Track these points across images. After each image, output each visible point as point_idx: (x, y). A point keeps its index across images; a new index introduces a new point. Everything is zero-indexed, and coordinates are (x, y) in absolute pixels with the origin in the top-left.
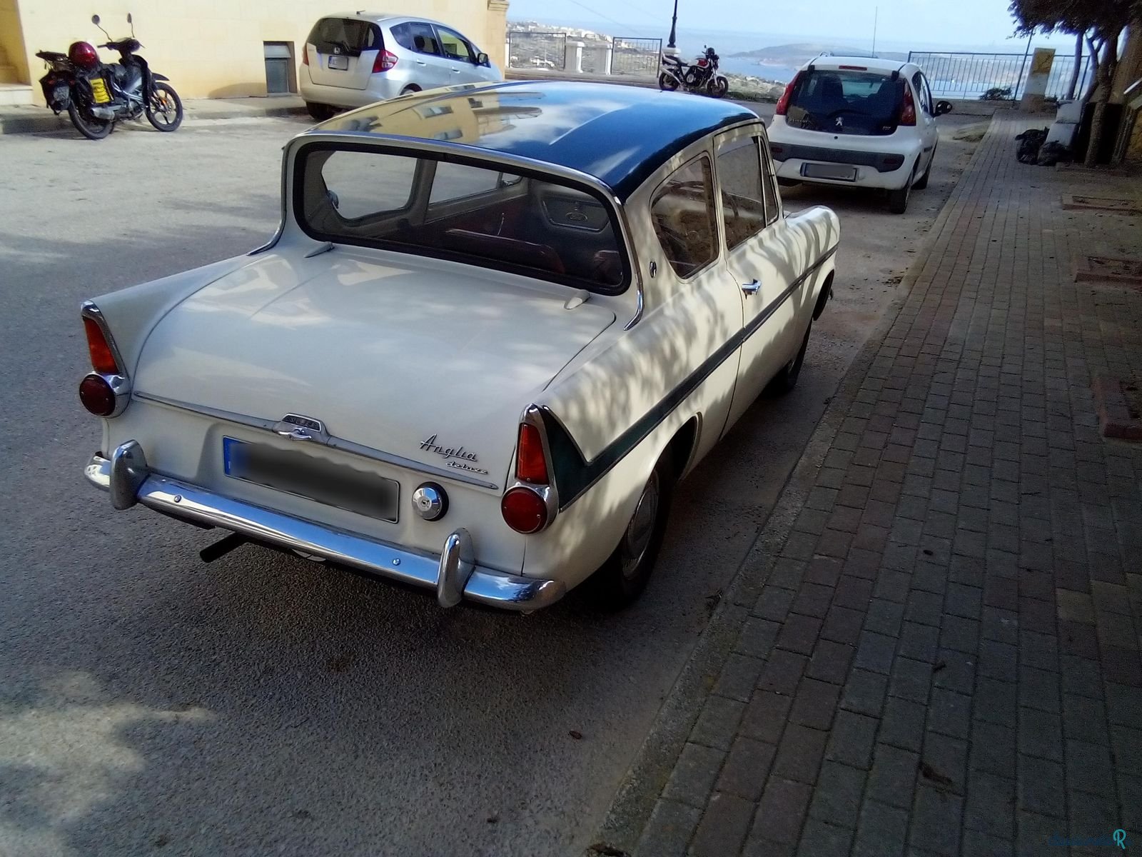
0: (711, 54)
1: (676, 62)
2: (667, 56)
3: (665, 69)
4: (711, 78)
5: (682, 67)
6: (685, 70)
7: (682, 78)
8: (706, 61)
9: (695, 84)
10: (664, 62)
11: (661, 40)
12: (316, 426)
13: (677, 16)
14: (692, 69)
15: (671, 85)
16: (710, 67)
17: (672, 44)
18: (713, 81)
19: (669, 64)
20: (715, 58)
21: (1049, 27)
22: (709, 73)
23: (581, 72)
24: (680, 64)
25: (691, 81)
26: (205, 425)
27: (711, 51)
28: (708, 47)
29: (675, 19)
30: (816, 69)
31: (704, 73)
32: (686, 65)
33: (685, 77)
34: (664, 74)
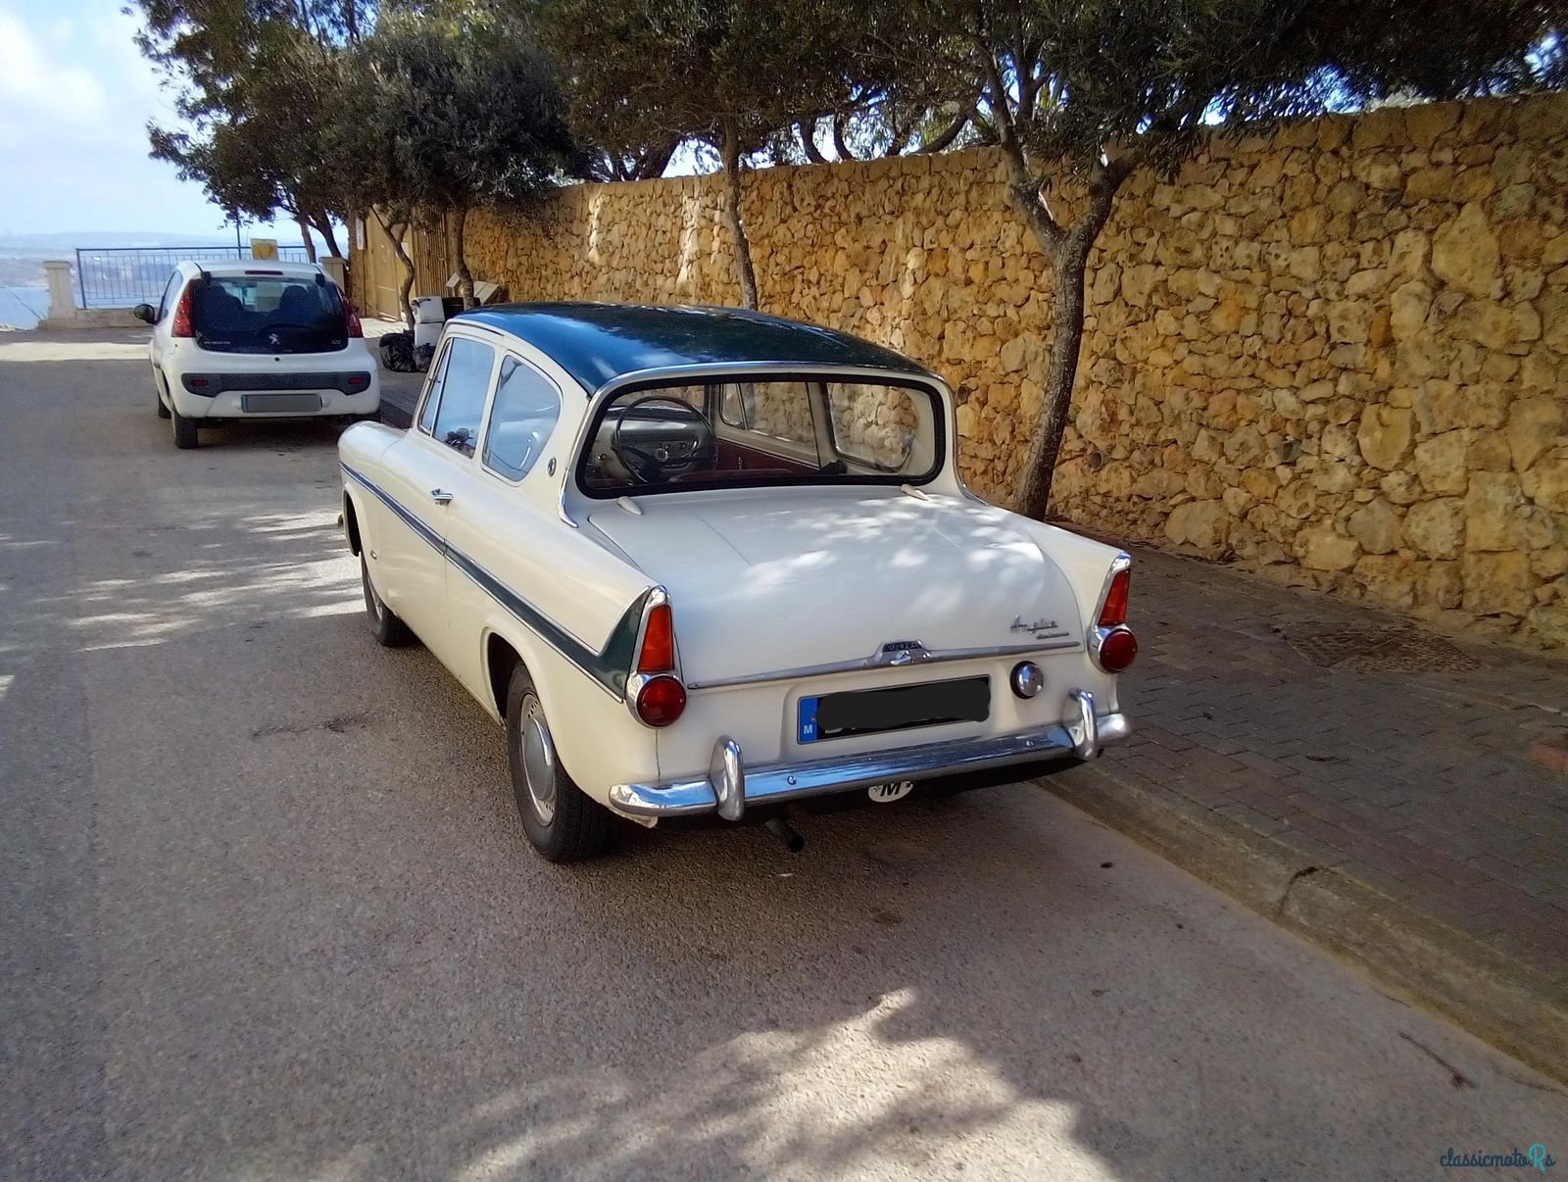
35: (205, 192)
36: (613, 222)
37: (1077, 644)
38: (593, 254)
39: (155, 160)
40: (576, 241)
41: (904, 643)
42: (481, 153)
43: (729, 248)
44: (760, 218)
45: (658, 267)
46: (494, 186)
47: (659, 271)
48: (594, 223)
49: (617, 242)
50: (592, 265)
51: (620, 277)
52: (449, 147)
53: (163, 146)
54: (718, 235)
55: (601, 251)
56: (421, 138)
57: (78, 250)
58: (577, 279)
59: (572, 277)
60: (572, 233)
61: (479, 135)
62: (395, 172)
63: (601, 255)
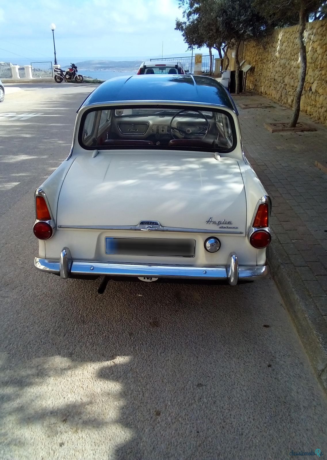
0: (74, 66)
1: (60, 71)
2: (56, 69)
3: (56, 73)
4: (76, 76)
5: (63, 72)
6: (64, 73)
7: (64, 77)
8: (72, 69)
9: (70, 78)
10: (55, 71)
11: (51, 62)
12: (156, 224)
13: (56, 52)
14: (67, 73)
15: (60, 80)
16: (74, 72)
17: (56, 63)
18: (77, 77)
19: (57, 71)
20: (76, 68)
21: (200, 46)
22: (74, 74)
23: (20, 78)
24: (62, 71)
25: (68, 78)
26: (96, 234)
27: (73, 65)
28: (72, 63)
29: (55, 53)
30: (147, 67)
31: (72, 74)
32: (64, 71)
33: (65, 76)
34: (56, 76)
35: (184, 40)
36: (284, 42)
37: (241, 233)
38: (277, 54)
39: (176, 30)
40: (274, 49)
41: (151, 222)
42: (244, 20)
43: (314, 49)
44: (325, 37)
45: (293, 58)
46: (247, 32)
47: (293, 59)
48: (279, 42)
49: (284, 49)
50: (277, 58)
51: (283, 61)
52: (235, 20)
53: (179, 26)
54: (311, 45)
55: (279, 53)
56: (225, 17)
57: (151, 59)
58: (272, 63)
59: (271, 62)
60: (273, 47)
61: (244, 14)
62: (217, 30)
63: (279, 54)
